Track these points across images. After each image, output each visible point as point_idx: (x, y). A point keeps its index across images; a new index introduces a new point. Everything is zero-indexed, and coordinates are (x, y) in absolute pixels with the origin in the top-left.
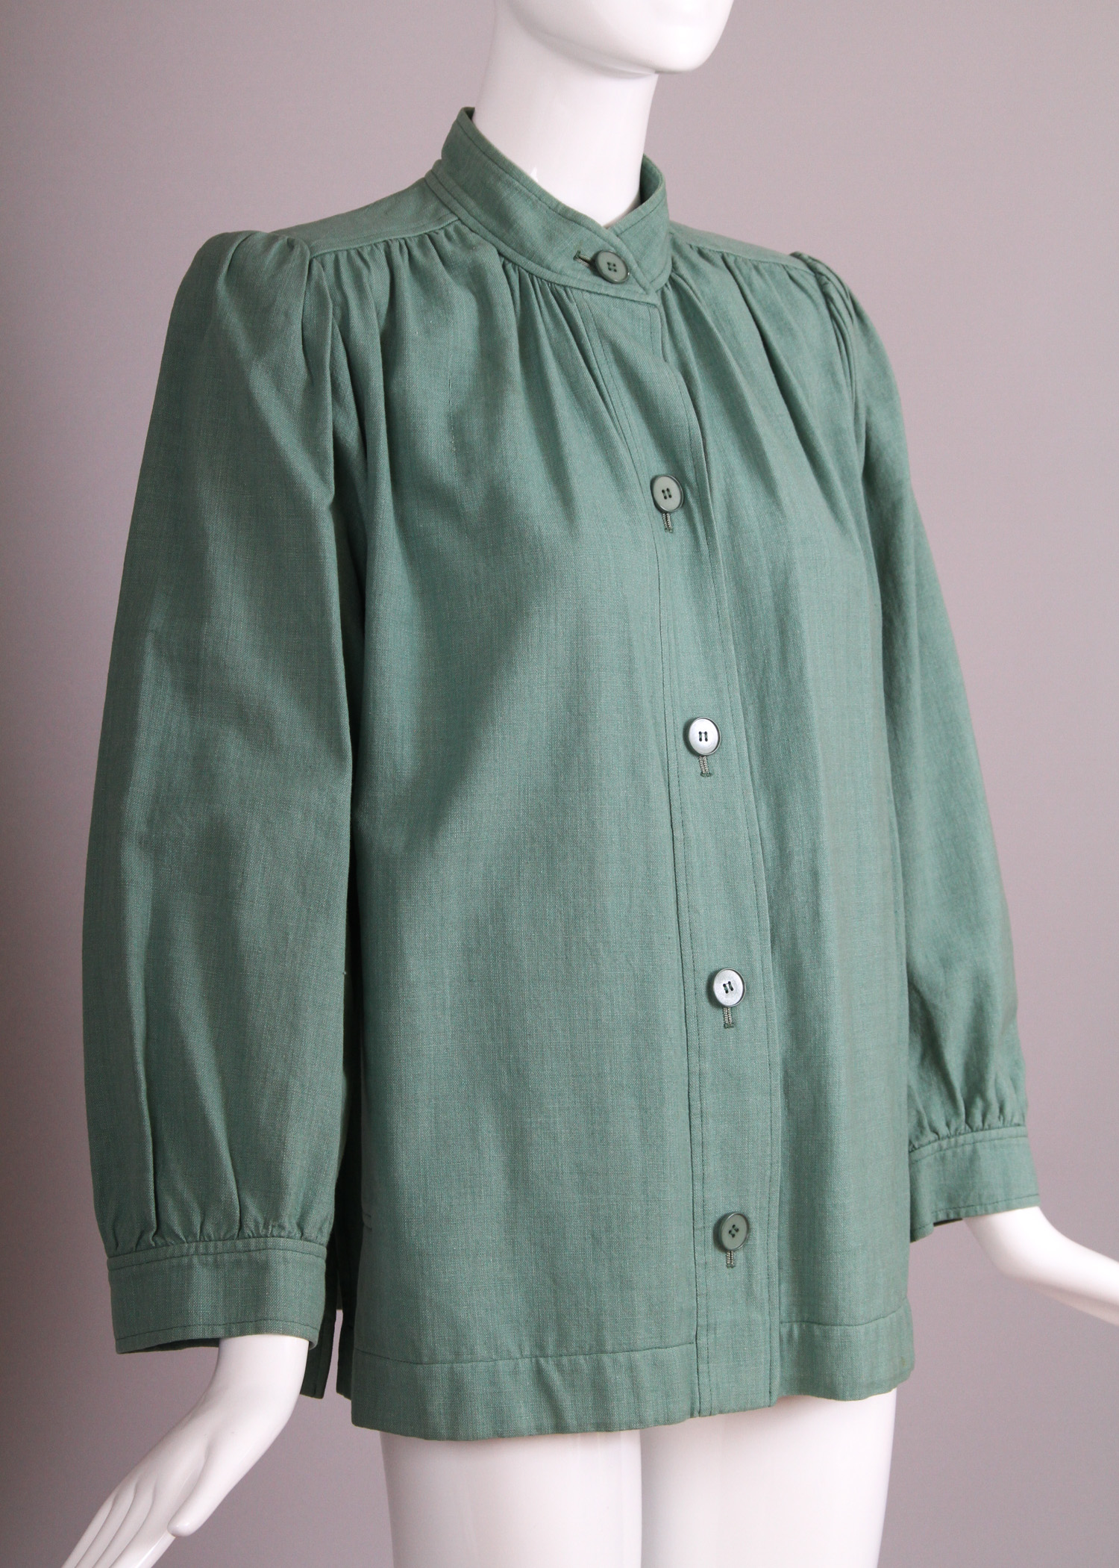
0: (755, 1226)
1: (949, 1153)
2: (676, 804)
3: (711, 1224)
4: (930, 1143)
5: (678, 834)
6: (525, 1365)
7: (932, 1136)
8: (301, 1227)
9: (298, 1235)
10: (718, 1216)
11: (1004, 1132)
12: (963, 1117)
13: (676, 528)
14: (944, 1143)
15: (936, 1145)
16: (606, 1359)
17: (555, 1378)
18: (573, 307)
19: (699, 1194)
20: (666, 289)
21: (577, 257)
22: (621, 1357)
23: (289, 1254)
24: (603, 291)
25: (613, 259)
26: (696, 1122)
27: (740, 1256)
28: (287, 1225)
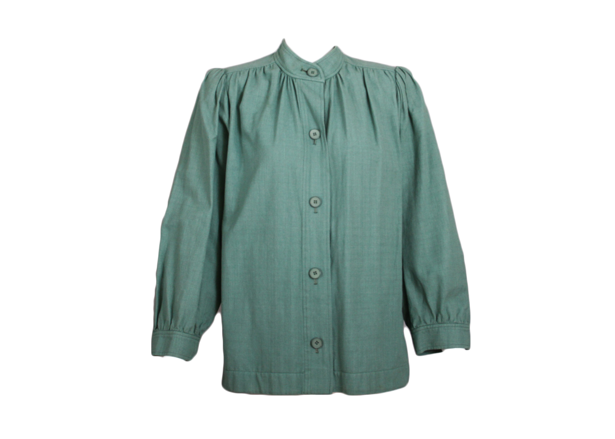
0: (325, 342)
1: (431, 330)
2: (304, 220)
3: (309, 340)
4: (423, 326)
5: (304, 229)
6: (253, 374)
7: (423, 324)
8: (183, 329)
9: (182, 331)
10: (312, 338)
11: (449, 325)
12: (435, 319)
13: (317, 143)
14: (429, 327)
15: (425, 327)
16: (272, 374)
17: (260, 378)
18: (295, 84)
19: (305, 332)
20: (332, 78)
21: (302, 70)
22: (276, 374)
23: (178, 336)
24: (307, 79)
25: (313, 70)
26: (305, 311)
27: (320, 350)
28: (178, 328)
